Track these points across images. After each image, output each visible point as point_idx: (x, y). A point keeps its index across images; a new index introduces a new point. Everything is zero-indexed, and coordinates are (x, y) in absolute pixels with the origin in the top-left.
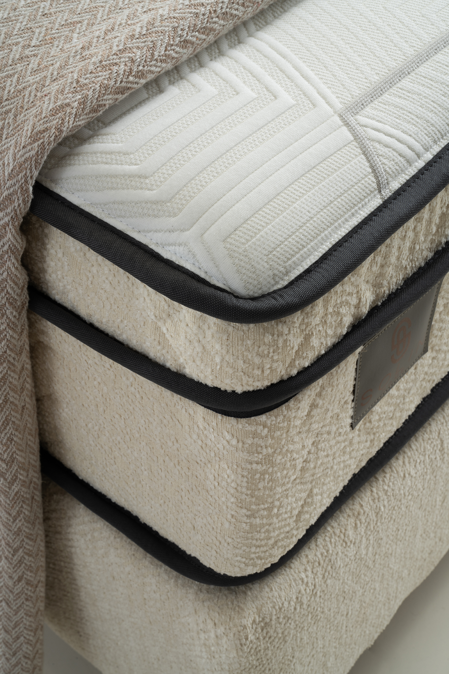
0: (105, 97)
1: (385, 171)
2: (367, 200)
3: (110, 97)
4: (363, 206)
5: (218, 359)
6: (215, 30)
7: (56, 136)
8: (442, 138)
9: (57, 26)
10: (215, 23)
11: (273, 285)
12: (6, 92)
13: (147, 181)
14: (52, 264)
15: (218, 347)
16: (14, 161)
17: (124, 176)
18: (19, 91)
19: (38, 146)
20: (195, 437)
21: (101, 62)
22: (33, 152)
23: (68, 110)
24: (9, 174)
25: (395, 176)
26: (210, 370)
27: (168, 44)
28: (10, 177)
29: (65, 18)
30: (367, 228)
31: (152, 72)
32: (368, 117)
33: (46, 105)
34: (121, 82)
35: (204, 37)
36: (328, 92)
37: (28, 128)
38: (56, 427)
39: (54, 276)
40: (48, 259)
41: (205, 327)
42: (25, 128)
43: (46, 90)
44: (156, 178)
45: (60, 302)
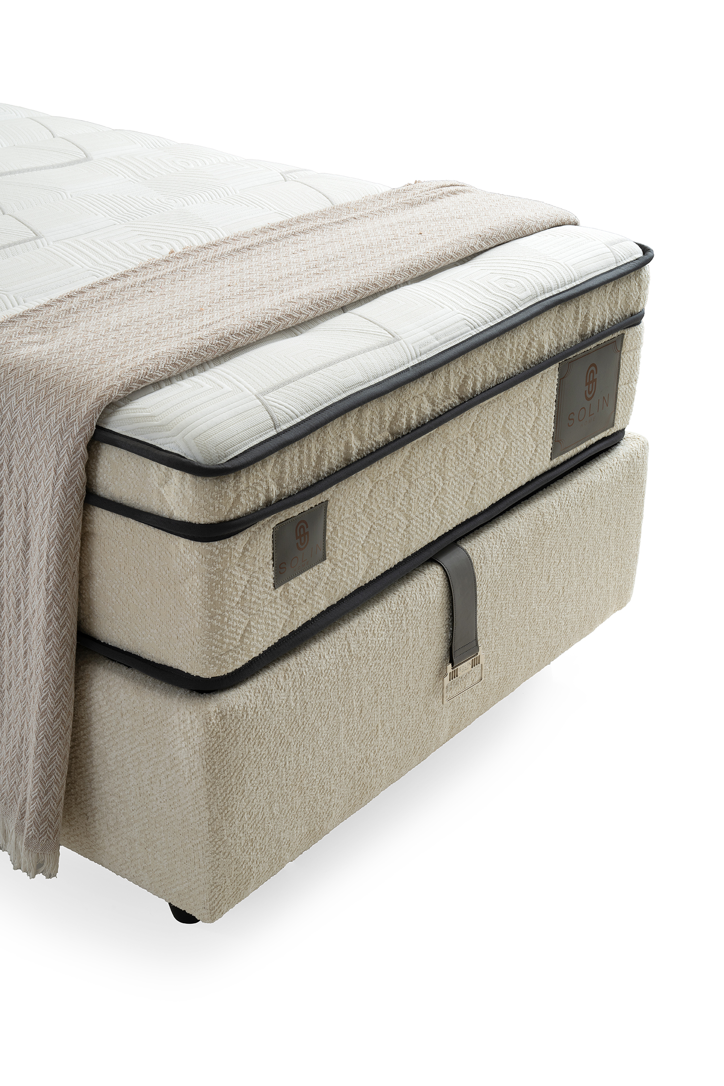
0: (133, 384)
1: (278, 419)
2: (268, 431)
3: (136, 384)
4: (266, 433)
5: (191, 501)
6: (191, 361)
7: (109, 398)
8: (311, 410)
9: (107, 357)
10: (191, 357)
11: (219, 461)
12: (82, 382)
13: (155, 418)
14: (101, 470)
15: (191, 492)
16: (87, 410)
17: (143, 417)
18: (89, 382)
19: (100, 402)
20: (179, 560)
21: (131, 368)
22: (98, 405)
23: (115, 387)
24: (84, 416)
25: (284, 423)
26: (187, 508)
27: (166, 364)
28: (85, 417)
29: (111, 354)
30: (268, 443)
31: (157, 376)
32: (270, 397)
33: (104, 386)
34: (142, 378)
35: (185, 363)
36: (250, 387)
37: (94, 396)
38: (90, 599)
39: (101, 478)
40: (99, 468)
41: (185, 483)
42: (93, 396)
43: (103, 380)
44: (160, 416)
45: (103, 496)
